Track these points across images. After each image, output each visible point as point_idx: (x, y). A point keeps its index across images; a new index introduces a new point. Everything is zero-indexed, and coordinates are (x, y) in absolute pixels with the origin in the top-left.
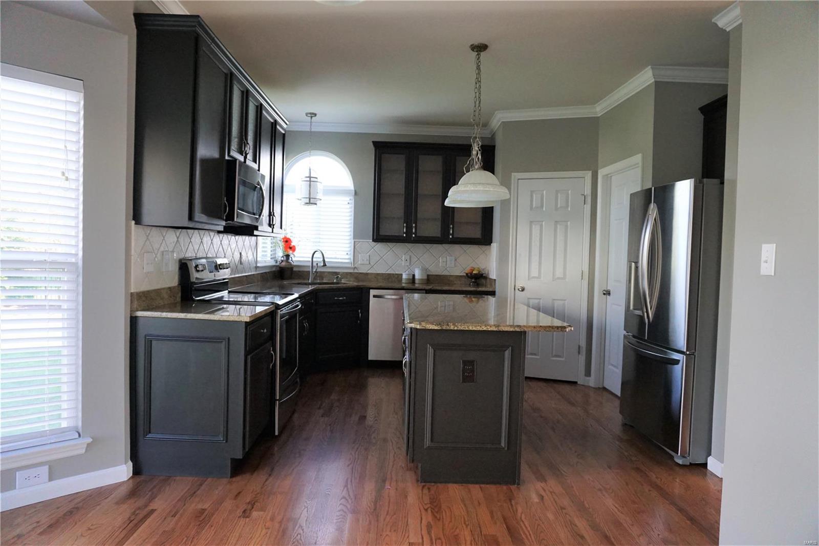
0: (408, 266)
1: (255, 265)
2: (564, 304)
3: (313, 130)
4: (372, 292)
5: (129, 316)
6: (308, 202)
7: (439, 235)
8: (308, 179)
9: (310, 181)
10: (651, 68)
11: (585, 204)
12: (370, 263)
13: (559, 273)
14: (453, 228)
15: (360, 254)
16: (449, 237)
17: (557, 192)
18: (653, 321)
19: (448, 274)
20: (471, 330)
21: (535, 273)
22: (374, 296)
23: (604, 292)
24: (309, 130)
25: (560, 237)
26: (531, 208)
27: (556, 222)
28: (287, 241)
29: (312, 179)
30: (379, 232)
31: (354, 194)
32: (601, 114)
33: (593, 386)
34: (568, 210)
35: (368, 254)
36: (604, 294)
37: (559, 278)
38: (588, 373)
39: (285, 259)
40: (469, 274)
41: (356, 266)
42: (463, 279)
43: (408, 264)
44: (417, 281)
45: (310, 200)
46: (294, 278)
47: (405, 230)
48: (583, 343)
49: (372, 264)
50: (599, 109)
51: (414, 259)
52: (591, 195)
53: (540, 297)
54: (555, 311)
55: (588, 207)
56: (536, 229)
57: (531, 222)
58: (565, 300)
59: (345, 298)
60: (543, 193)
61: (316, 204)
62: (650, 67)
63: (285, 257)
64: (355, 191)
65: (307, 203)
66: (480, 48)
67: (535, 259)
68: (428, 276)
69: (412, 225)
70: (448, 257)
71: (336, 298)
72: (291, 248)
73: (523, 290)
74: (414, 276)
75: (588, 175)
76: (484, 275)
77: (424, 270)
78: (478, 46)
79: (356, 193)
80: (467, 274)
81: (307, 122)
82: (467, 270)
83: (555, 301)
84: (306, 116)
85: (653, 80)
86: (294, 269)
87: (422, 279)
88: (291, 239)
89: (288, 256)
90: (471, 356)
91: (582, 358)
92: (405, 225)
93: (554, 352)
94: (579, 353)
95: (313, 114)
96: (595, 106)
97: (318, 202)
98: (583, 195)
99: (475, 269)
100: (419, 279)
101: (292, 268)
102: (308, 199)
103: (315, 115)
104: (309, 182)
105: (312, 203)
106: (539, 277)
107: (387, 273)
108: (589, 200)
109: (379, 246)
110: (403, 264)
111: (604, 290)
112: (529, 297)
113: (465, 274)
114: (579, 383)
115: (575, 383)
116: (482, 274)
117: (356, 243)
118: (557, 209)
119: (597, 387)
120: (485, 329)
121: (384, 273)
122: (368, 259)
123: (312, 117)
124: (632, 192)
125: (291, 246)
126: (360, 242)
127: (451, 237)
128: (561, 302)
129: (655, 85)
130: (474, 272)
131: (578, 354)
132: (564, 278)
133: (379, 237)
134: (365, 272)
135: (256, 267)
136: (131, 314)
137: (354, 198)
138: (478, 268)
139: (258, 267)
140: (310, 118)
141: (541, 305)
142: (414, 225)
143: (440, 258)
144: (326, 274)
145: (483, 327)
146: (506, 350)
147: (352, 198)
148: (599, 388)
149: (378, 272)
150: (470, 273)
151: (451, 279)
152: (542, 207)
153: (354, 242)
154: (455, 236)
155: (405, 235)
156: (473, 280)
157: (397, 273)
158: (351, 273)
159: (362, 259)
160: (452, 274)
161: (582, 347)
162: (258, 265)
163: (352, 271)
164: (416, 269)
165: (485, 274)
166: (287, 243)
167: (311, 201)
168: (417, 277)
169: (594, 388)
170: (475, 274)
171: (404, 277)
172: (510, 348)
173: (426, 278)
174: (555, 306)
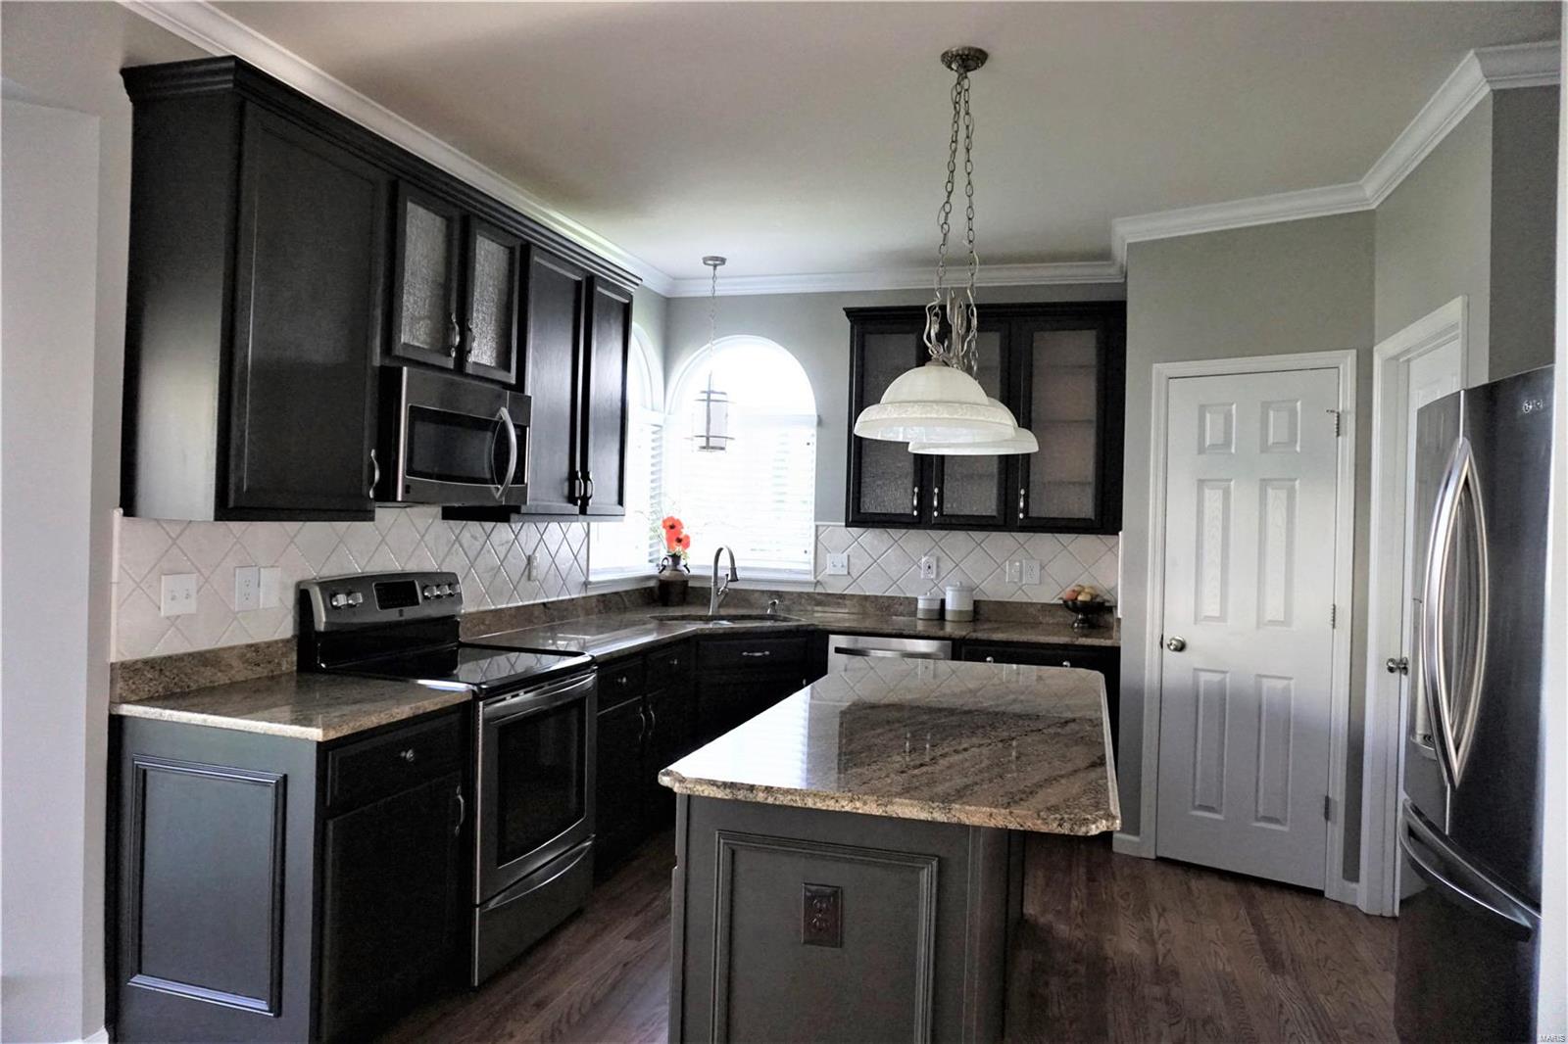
0: (932, 580)
1: (583, 579)
2: (1287, 689)
3: (716, 294)
4: (836, 641)
5: (107, 713)
6: (704, 445)
7: (994, 514)
8: (705, 396)
9: (709, 400)
10: (1476, 54)
11: (1338, 435)
12: (849, 573)
13: (1274, 608)
14: (1026, 497)
15: (829, 552)
16: (1017, 516)
17: (1266, 406)
18: (1461, 785)
19: (1025, 600)
20: (811, 809)
21: (1211, 607)
22: (838, 650)
23: (1391, 664)
24: (709, 294)
25: (1276, 517)
26: (1201, 450)
27: (1264, 480)
28: (673, 526)
29: (713, 396)
30: (859, 508)
31: (815, 423)
32: (1377, 203)
33: (1365, 911)
34: (1296, 452)
35: (845, 554)
36: (1391, 670)
37: (1273, 622)
38: (1351, 871)
39: (670, 563)
40: (1070, 603)
41: (819, 578)
42: (1060, 613)
43: (933, 576)
44: (948, 617)
45: (708, 439)
46: (689, 604)
47: (915, 502)
48: (1338, 795)
49: (855, 576)
50: (1370, 191)
51: (947, 565)
52: (1354, 410)
53: (1227, 669)
54: (1264, 708)
55: (1347, 443)
56: (1213, 499)
57: (1201, 483)
58: (1291, 679)
59: (767, 653)
60: (1230, 411)
61: (722, 449)
62: (1472, 53)
63: (670, 559)
64: (819, 416)
65: (704, 448)
66: (969, 60)
67: (1212, 573)
68: (976, 604)
69: (933, 491)
70: (1024, 561)
71: (745, 654)
72: (679, 541)
73: (1181, 647)
74: (943, 602)
75: (1348, 360)
76: (1107, 604)
77: (966, 589)
78: (958, 55)
79: (820, 423)
80: (1065, 602)
81: (705, 278)
82: (1066, 594)
83: (1264, 680)
84: (705, 263)
85: (1487, 89)
86: (690, 584)
87: (960, 612)
88: (683, 521)
89: (676, 558)
90: (831, 873)
91: (1337, 831)
92: (916, 490)
93: (1261, 809)
94: (1327, 816)
95: (716, 258)
96: (1361, 182)
97: (729, 445)
98: (1332, 411)
99: (1083, 588)
100: (955, 612)
101: (685, 582)
102: (705, 439)
103: (723, 261)
104: (705, 403)
105: (713, 448)
106: (1222, 618)
107: (886, 594)
108: (1350, 424)
109: (869, 537)
110: (922, 576)
111: (1392, 660)
112: (1197, 666)
113: (1061, 602)
114: (1327, 895)
115: (1319, 894)
116: (1103, 603)
117: (821, 529)
118: (1265, 448)
119: (1377, 913)
120: (847, 809)
121: (880, 594)
122: (846, 564)
123: (715, 266)
124: (1421, 406)
125: (681, 536)
126: (829, 526)
127: (1021, 516)
128: (1280, 684)
129: (1495, 104)
130: (1080, 598)
131: (1323, 818)
132: (1286, 622)
133: (858, 517)
134: (839, 592)
135: (586, 584)
136: (109, 710)
137: (818, 431)
138: (1092, 587)
139: (590, 583)
140: (712, 267)
141: (1228, 686)
142: (936, 490)
143: (1007, 562)
144: (757, 595)
145: (844, 803)
146: (923, 868)
147: (814, 431)
148: (1381, 916)
149: (867, 594)
150: (1072, 600)
151: (1031, 610)
152: (1227, 443)
153: (817, 527)
154: (1033, 513)
155: (915, 513)
156: (1080, 616)
157: (908, 595)
158: (808, 594)
159: (834, 564)
160: (1034, 601)
161: (1336, 802)
162: (592, 578)
163: (811, 590)
164: (948, 588)
165: (1108, 601)
166: (673, 530)
167: (710, 444)
168: (949, 606)
169: (1367, 915)
170: (1084, 603)
171: (921, 605)
172: (935, 863)
173: (970, 608)
174: (1265, 689)
